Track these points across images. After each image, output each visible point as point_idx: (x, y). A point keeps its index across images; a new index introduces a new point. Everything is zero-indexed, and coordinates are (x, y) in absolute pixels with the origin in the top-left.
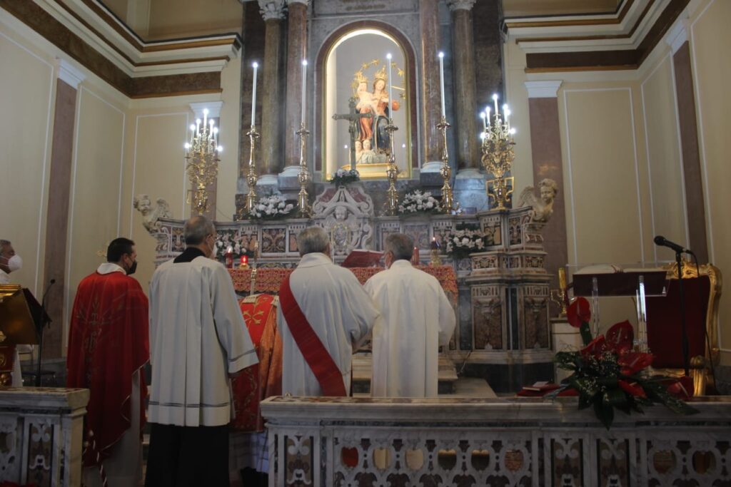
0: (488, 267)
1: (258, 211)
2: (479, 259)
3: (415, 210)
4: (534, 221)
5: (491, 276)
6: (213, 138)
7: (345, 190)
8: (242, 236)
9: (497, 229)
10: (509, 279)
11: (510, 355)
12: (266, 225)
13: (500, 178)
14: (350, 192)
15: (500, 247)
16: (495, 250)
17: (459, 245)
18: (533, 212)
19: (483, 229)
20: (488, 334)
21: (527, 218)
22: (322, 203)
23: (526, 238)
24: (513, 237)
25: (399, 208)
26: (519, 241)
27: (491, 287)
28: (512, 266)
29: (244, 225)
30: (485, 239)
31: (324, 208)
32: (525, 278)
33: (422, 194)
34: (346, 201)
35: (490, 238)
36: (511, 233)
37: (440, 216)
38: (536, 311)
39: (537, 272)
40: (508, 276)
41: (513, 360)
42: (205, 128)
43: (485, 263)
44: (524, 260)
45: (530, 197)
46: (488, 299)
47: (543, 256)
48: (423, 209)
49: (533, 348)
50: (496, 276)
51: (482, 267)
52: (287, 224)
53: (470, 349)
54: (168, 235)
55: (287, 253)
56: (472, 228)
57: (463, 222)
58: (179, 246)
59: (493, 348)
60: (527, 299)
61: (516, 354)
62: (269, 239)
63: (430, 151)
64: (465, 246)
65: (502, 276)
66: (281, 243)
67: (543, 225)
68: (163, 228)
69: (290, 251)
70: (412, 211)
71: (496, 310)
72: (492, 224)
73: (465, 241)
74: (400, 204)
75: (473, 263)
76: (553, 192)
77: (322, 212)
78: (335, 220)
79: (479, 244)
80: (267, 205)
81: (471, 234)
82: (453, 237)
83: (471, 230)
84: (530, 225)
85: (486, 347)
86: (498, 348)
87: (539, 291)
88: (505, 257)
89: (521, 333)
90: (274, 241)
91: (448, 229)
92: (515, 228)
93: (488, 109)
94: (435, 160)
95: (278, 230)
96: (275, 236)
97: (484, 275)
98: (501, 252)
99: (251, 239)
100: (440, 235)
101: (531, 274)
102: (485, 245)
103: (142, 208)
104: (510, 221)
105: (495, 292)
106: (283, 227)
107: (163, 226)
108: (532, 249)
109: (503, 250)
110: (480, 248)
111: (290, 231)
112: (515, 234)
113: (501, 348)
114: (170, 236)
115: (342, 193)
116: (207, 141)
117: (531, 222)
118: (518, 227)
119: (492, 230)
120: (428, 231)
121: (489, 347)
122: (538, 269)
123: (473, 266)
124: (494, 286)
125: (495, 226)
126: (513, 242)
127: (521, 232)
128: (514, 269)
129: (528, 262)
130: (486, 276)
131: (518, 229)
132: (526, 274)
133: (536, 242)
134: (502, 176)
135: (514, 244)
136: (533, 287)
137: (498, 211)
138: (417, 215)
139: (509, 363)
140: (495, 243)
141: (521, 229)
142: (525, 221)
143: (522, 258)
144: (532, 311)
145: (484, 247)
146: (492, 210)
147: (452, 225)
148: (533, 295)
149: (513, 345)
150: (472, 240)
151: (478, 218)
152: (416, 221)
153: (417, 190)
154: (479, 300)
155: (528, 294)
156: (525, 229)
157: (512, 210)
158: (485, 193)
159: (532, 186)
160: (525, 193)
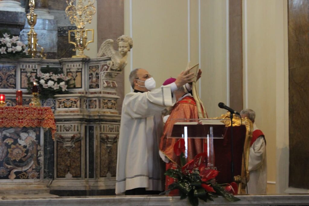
0: (70, 107)
2: (63, 100)
3: (5, 53)
4: (112, 70)
5: (75, 115)
9: (79, 74)
10: (88, 118)
11: (87, 182)
13: (81, 29)
15: (80, 90)
16: (75, 93)
17: (45, 86)
18: (111, 62)
19: (66, 74)
20: (69, 165)
21: (106, 67)
23: (104, 83)
24: (92, 82)
26: (97, 86)
27: (73, 125)
28: (91, 107)
30: (67, 82)
32: (102, 118)
33: (11, 37)
35: (72, 82)
36: (90, 78)
37: (28, 60)
38: (109, 145)
39: (111, 113)
40: (88, 116)
41: (90, 186)
43: (69, 104)
44: (101, 102)
45: (110, 49)
46: (70, 134)
47: (116, 99)
48: (12, 51)
49: (106, 177)
50: (78, 115)
51: (66, 107)
53: (52, 177)
56: (56, 71)
57: (48, 66)
59: (73, 177)
60: (103, 136)
61: (92, 182)
64: (50, 88)
65: (83, 115)
67: (117, 74)
70: (2, 53)
71: (76, 144)
72: (74, 69)
73: (51, 83)
75: (57, 103)
76: (129, 47)
79: (63, 87)
81: (55, 77)
82: (39, 79)
83: (55, 74)
84: (107, 73)
85: (66, 176)
86: (77, 176)
87: (113, 129)
88: (85, 99)
89: (97, 163)
91: (34, 71)
92: (94, 74)
97: (67, 114)
98: (83, 95)
100: (26, 76)
101: (107, 114)
102: (67, 88)
104: (91, 68)
105: (76, 128)
108: (108, 93)
109: (83, 93)
110: (63, 90)
112: (94, 79)
113: (80, 177)
117: (109, 71)
119: (74, 74)
120: (15, 72)
121: (69, 175)
122: (112, 111)
123: (57, 106)
124: (75, 124)
125: (77, 72)
126: (92, 86)
127: (100, 78)
128: (92, 110)
129: (105, 104)
130: (69, 115)
131: (97, 76)
132: (102, 114)
133: (112, 88)
134: (84, 27)
135: (93, 88)
136: (107, 125)
137: (81, 58)
138: (6, 57)
139: (87, 189)
140: (77, 86)
141: (100, 76)
142: (103, 70)
143: (99, 101)
144: (106, 145)
145: (67, 90)
146: (74, 57)
147: (38, 68)
148: (107, 132)
149: (89, 174)
150: (56, 83)
151: (60, 63)
152: (5, 62)
153: (6, 34)
154: (62, 135)
155: (104, 131)
156: (103, 76)
157: (92, 59)
158: (55, 35)
159: (112, 40)
160: (105, 46)
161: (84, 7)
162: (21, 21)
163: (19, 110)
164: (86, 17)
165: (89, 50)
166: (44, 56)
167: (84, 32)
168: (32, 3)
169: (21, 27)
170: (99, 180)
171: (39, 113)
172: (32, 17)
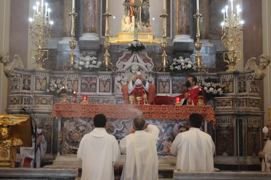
0: (226, 106)
1: (79, 65)
2: (220, 101)
3: (180, 69)
4: (255, 79)
5: (229, 111)
6: (47, 15)
7: (137, 55)
8: (68, 81)
9: (231, 83)
10: (238, 113)
11: (238, 158)
12: (83, 74)
13: (232, 51)
14: (140, 56)
15: (232, 94)
16: (229, 96)
17: (207, 91)
18: (254, 74)
19: (222, 83)
20: (225, 146)
21: (251, 77)
22: (122, 62)
23: (249, 89)
24: (241, 88)
25: (170, 67)
26: (245, 91)
27: (227, 118)
28: (240, 105)
29: (70, 74)
30: (223, 89)
31: (124, 66)
32: (248, 113)
34: (138, 62)
35: (226, 88)
36: (239, 85)
37: (195, 74)
38: (253, 133)
39: (255, 110)
41: (240, 162)
42: (42, 8)
43: (224, 103)
44: (248, 102)
45: (253, 65)
46: (225, 125)
47: (258, 100)
48: (185, 68)
49: (252, 155)
50: (231, 111)
51: (222, 106)
52: (98, 75)
54: (21, 79)
55: (98, 93)
56: (215, 81)
57: (209, 78)
58: (27, 86)
59: (228, 155)
60: (249, 126)
61: (241, 159)
62: (85, 84)
63: (180, 28)
64: (211, 92)
65: (235, 112)
66: (93, 87)
67: (259, 82)
68: (18, 75)
69: (99, 92)
70: (178, 69)
71: (230, 132)
72: (228, 80)
74: (171, 65)
75: (216, 103)
76: (267, 62)
77: (123, 68)
78: (131, 73)
79: (220, 92)
80: (85, 62)
81: (215, 85)
82: (203, 86)
83: (215, 83)
84: (252, 81)
85: (223, 154)
86: (231, 154)
87: (256, 121)
88: (236, 100)
89: (245, 146)
90: (89, 85)
92: (242, 83)
93: (227, 7)
94: (183, 34)
95: (91, 78)
96: (90, 82)
97: (223, 111)
98: (234, 97)
99: (74, 83)
101: (252, 111)
102: (223, 93)
103: (5, 61)
104: (239, 78)
105: (230, 121)
106: (95, 76)
107: (18, 73)
108: (253, 96)
109: (234, 96)
110: (220, 94)
111: (100, 79)
112: (242, 86)
113: (233, 155)
114: (22, 79)
115: (135, 57)
116: (44, 17)
117: (253, 80)
118: (244, 82)
119: (228, 83)
121: (225, 154)
122: (256, 108)
123: (216, 105)
124: (229, 118)
125: (230, 81)
126: (241, 91)
127: (246, 85)
128: (241, 108)
129: (250, 104)
130: (224, 112)
131: (244, 84)
132: (248, 111)
133: (255, 92)
134: (234, 50)
135: (241, 92)
136: (252, 119)
137: (232, 72)
138: (181, 72)
139: (238, 164)
140: (230, 91)
141: (246, 84)
142: (249, 79)
143: (246, 101)
144: (251, 133)
145: (223, 94)
146: (227, 71)
147: (203, 79)
148: (252, 124)
149: (240, 153)
150: (215, 89)
151: (218, 75)
152: (180, 76)
153: (181, 56)
154: (220, 126)
155: (250, 123)
156: (248, 83)
157: (241, 72)
158: (214, 56)
159: (255, 58)
160: (250, 62)
161: (234, 36)
162: (191, 48)
163: (190, 108)
164: (235, 43)
165: (238, 66)
166: (206, 70)
167: (234, 53)
168: (198, 35)
169: (191, 52)
170: (247, 158)
171: (203, 110)
172: (198, 44)
